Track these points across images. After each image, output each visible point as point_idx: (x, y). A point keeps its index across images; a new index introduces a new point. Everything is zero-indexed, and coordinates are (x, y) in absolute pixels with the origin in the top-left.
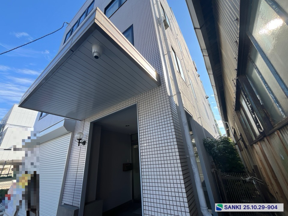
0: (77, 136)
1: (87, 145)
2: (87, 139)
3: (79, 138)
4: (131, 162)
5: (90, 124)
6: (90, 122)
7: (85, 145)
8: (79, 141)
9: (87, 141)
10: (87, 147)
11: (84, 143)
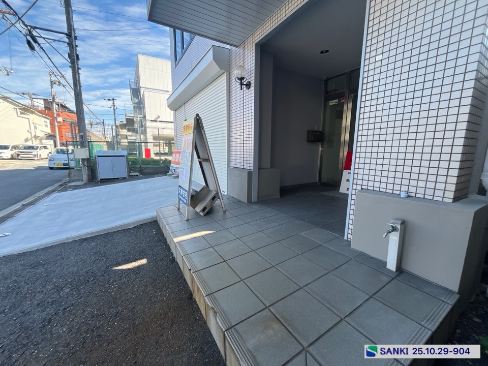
0: (236, 73)
1: (253, 88)
2: (253, 78)
3: (240, 77)
4: (321, 130)
5: (254, 48)
6: (254, 44)
7: (251, 89)
8: (241, 82)
9: (253, 81)
10: (253, 91)
11: (248, 85)
